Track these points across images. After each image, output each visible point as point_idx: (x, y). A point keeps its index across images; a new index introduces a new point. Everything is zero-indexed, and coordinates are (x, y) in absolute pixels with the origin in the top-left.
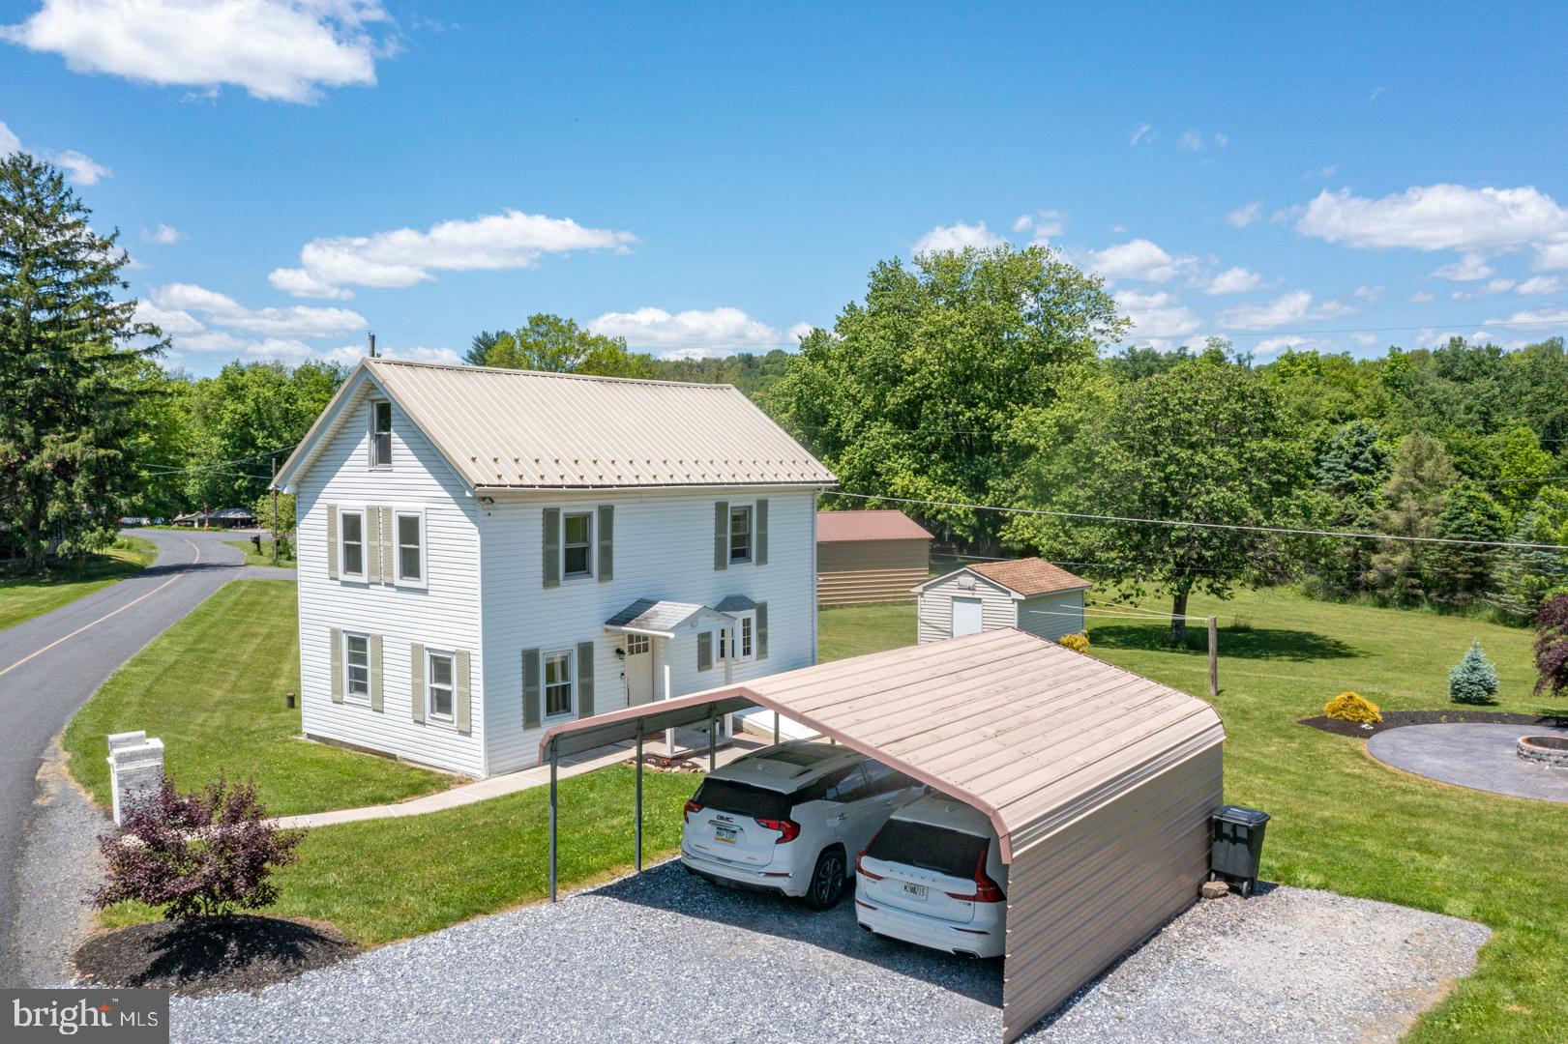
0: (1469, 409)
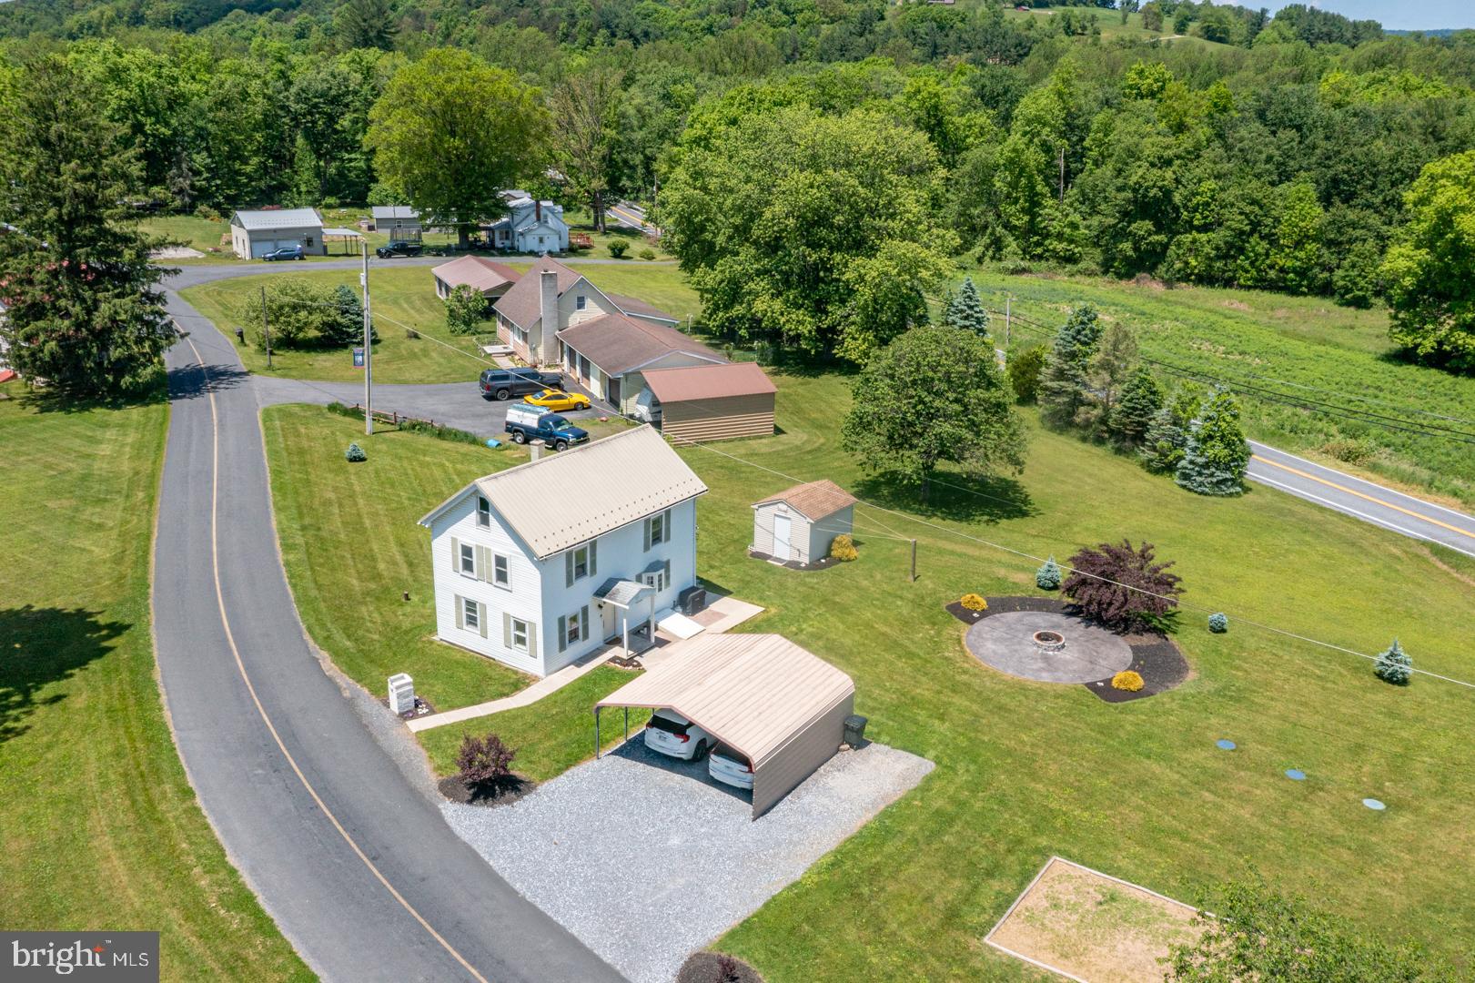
0: (1269, 159)
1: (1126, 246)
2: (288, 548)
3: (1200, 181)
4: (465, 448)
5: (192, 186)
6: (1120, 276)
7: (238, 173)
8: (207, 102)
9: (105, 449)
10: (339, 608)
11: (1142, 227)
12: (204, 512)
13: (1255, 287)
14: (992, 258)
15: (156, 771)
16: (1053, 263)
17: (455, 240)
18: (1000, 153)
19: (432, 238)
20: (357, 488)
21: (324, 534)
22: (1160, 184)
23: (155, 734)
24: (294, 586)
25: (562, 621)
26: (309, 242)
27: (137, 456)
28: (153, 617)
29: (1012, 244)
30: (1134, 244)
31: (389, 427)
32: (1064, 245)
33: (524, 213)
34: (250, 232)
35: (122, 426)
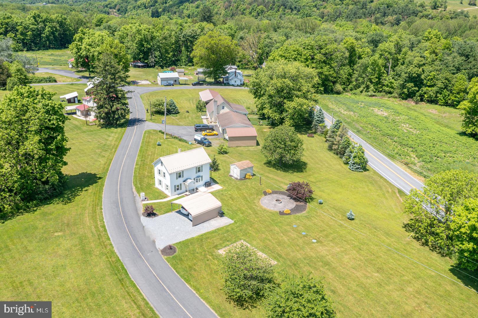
0: (454, 66)
1: (405, 90)
2: (137, 164)
3: (431, 72)
4: (184, 144)
5: (155, 61)
6: (403, 99)
7: (167, 57)
8: (160, 38)
9: (111, 138)
10: (141, 178)
11: (410, 85)
12: (124, 155)
13: (443, 105)
14: (366, 91)
15: (98, 205)
16: (384, 94)
17: (213, 80)
18: (370, 60)
19: (208, 80)
20: (156, 152)
21: (145, 162)
22: (416, 72)
23: (100, 199)
24: (134, 173)
25: (175, 186)
26: (175, 81)
27: (116, 141)
28: (107, 177)
29: (372, 87)
30: (408, 90)
31: (170, 137)
32: (388, 88)
33: (231, 74)
34: (161, 78)
35: (116, 133)
